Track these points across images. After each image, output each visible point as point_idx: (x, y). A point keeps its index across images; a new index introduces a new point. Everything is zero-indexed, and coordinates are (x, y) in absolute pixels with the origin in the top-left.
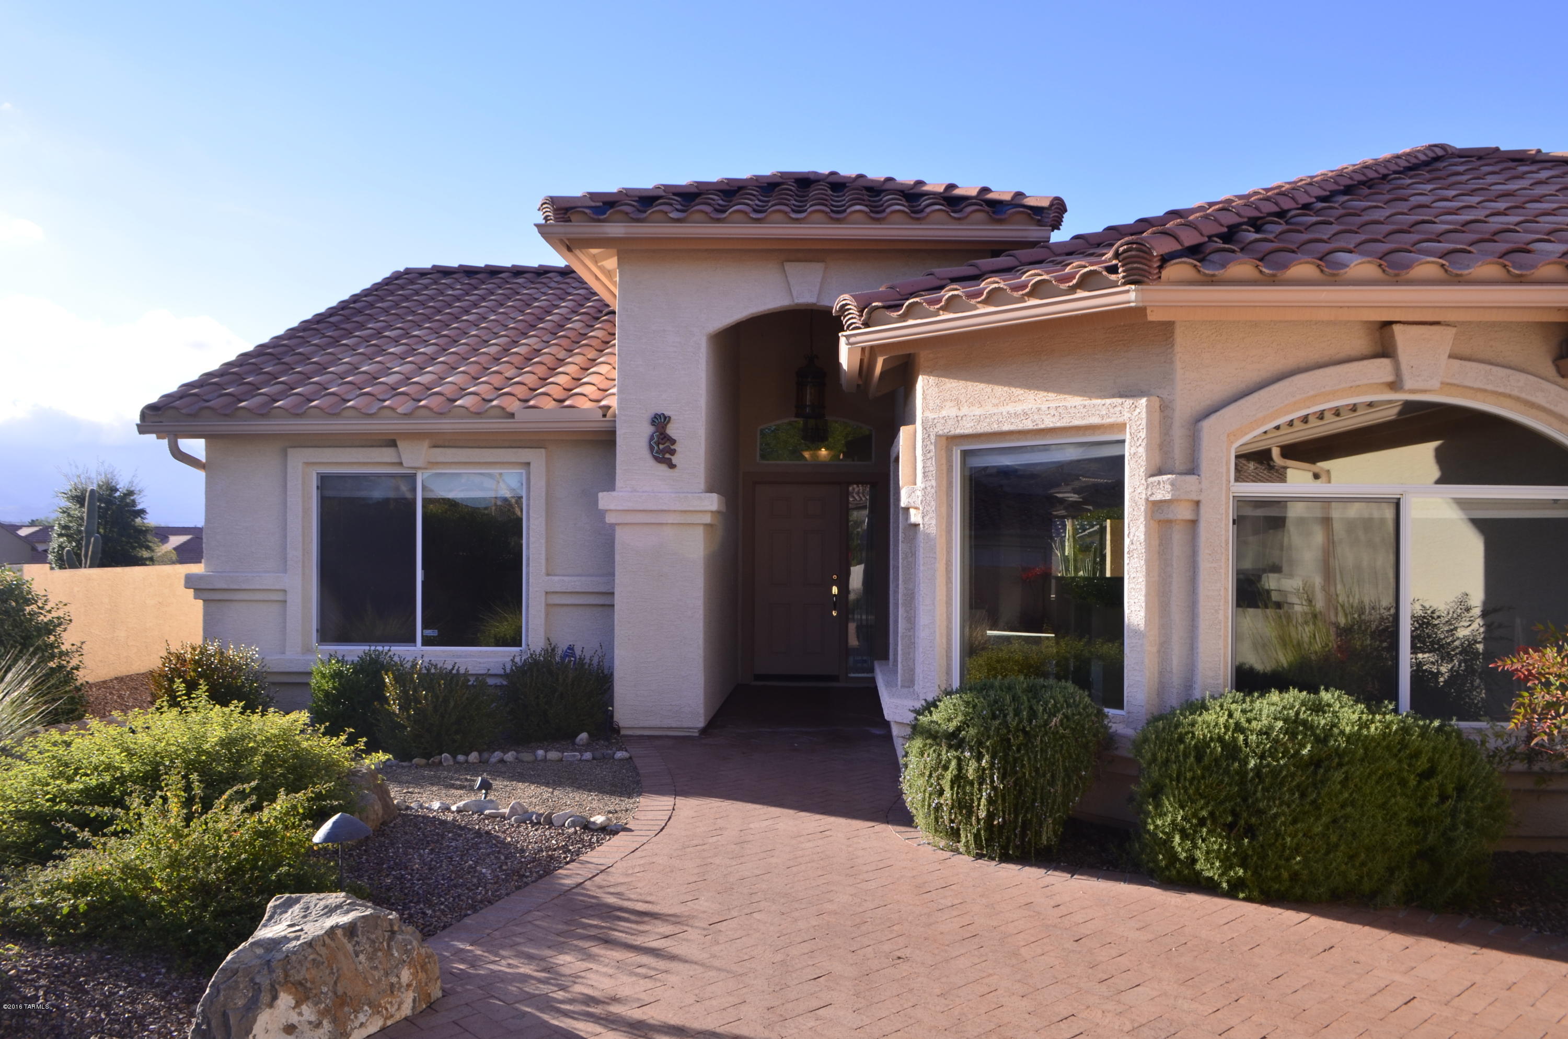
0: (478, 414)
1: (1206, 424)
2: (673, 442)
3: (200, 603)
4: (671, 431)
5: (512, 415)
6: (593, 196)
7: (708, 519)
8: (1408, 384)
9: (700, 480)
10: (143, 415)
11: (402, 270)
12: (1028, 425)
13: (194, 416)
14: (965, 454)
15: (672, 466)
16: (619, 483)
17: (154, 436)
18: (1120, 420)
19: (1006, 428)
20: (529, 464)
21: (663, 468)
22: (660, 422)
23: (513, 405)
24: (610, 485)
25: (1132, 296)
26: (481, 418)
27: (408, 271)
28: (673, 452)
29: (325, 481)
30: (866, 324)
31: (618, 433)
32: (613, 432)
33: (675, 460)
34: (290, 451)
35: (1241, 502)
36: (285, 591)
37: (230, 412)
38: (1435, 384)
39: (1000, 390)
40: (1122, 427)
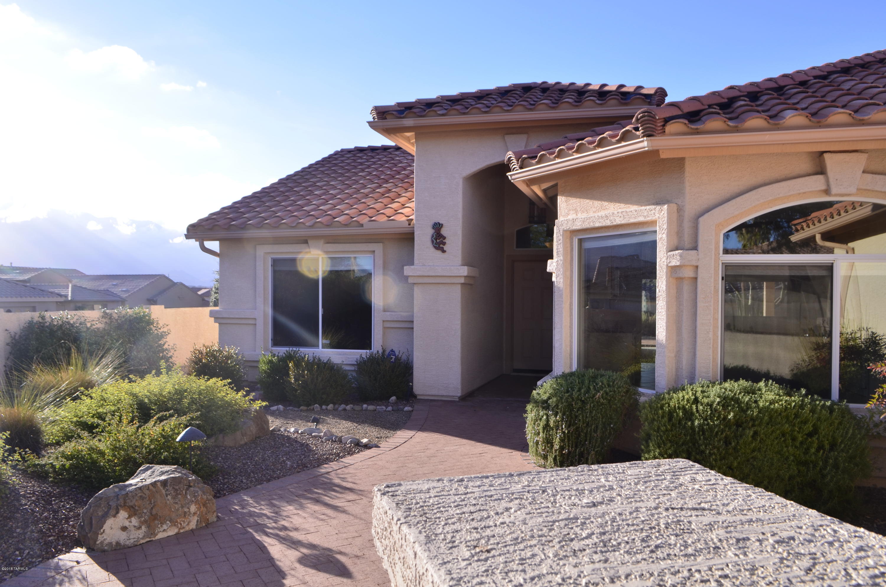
0: (346, 225)
1: (701, 219)
2: (445, 238)
3: (217, 325)
4: (443, 232)
5: (362, 225)
6: (399, 104)
7: (462, 280)
8: (834, 190)
9: (459, 259)
10: (188, 230)
11: (339, 150)
12: (608, 223)
13: (211, 229)
14: (581, 241)
15: (444, 251)
16: (416, 261)
17: (194, 240)
18: (654, 218)
19: (597, 225)
20: (374, 251)
21: (439, 252)
22: (437, 227)
23: (364, 220)
24: (411, 262)
25: (645, 144)
26: (348, 227)
27: (342, 150)
28: (444, 244)
29: (275, 262)
30: (521, 168)
31: (415, 234)
32: (413, 234)
33: (445, 248)
34: (257, 246)
35: (727, 267)
36: (255, 319)
37: (229, 228)
38: (853, 190)
39: (597, 203)
40: (653, 223)
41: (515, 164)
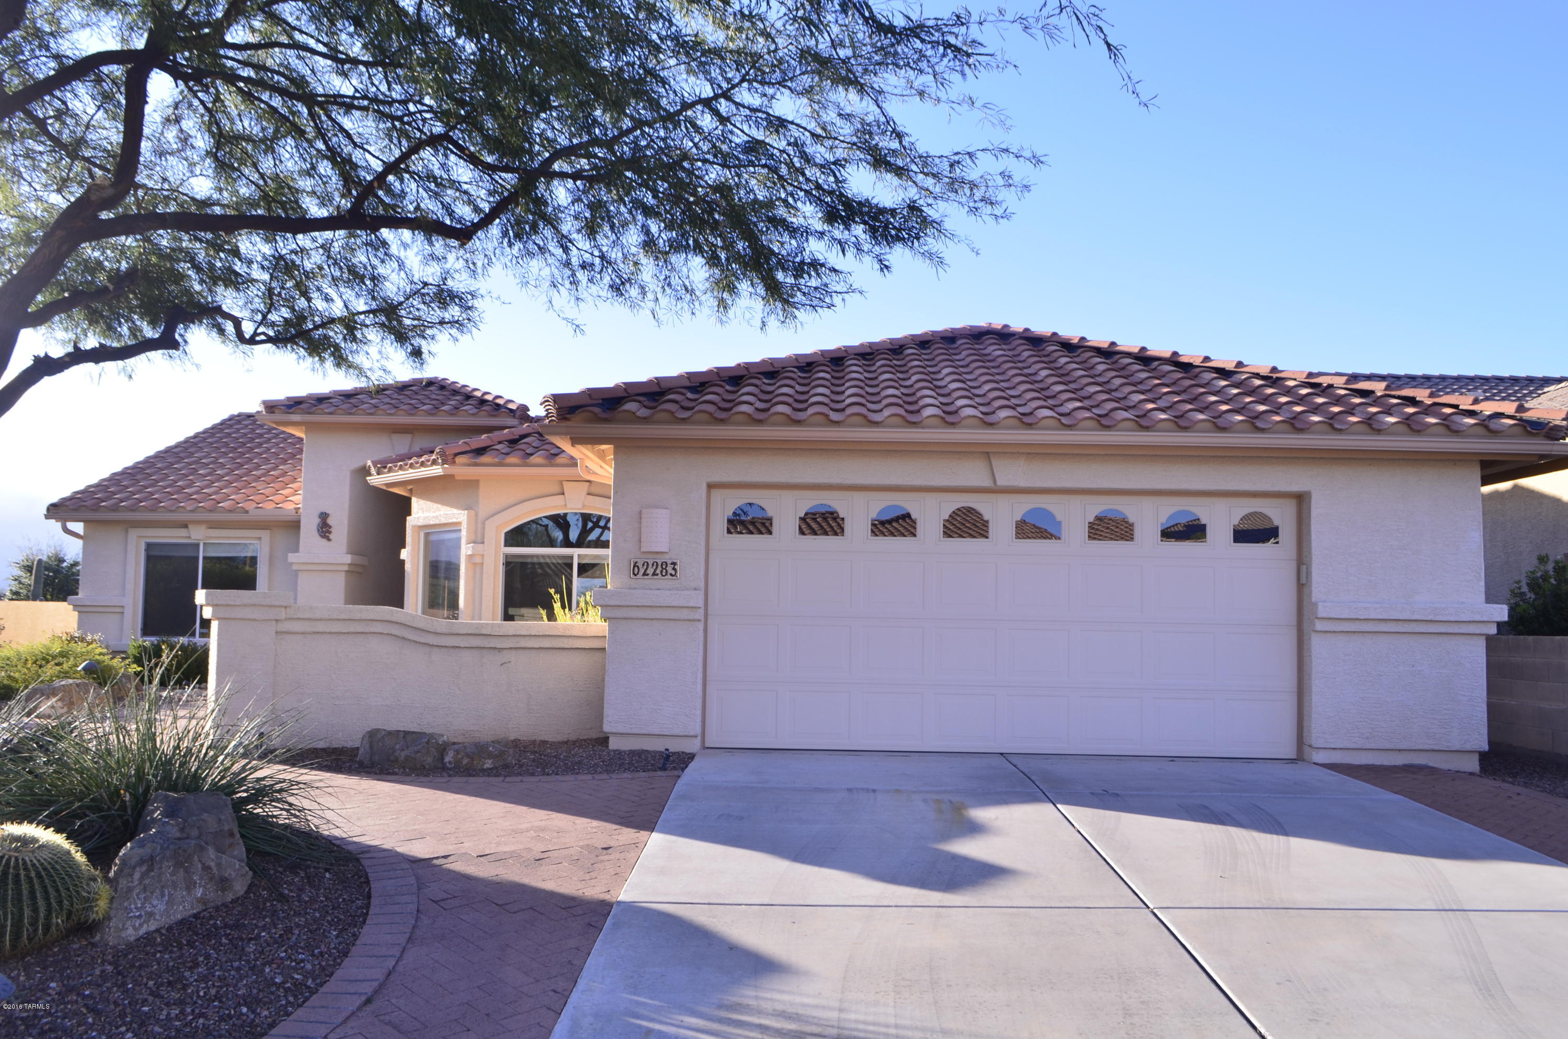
0: (230, 511)
1: (487, 522)
2: (330, 527)
3: (77, 613)
4: (330, 521)
5: (247, 512)
6: (289, 399)
7: (346, 568)
8: (568, 506)
9: (344, 548)
10: (48, 509)
12: (437, 522)
13: (76, 510)
14: (427, 535)
15: (329, 540)
16: (301, 548)
17: (53, 521)
18: (459, 520)
19: (432, 523)
20: (260, 538)
21: (324, 541)
22: (324, 516)
23: (250, 506)
24: (296, 550)
25: (441, 470)
26: (234, 513)
28: (330, 532)
29: (149, 546)
30: (378, 474)
31: (302, 522)
32: (299, 522)
33: (331, 536)
34: (130, 530)
35: (507, 556)
36: (123, 607)
37: (96, 508)
38: (580, 506)
39: (435, 505)
40: (459, 523)
41: (373, 471)
